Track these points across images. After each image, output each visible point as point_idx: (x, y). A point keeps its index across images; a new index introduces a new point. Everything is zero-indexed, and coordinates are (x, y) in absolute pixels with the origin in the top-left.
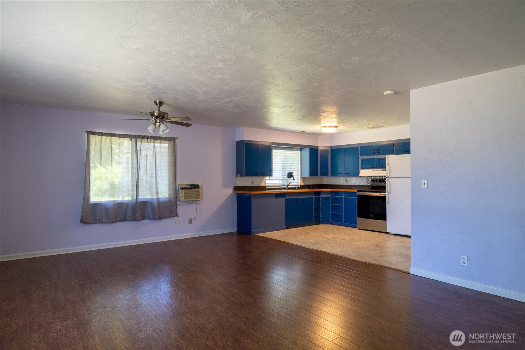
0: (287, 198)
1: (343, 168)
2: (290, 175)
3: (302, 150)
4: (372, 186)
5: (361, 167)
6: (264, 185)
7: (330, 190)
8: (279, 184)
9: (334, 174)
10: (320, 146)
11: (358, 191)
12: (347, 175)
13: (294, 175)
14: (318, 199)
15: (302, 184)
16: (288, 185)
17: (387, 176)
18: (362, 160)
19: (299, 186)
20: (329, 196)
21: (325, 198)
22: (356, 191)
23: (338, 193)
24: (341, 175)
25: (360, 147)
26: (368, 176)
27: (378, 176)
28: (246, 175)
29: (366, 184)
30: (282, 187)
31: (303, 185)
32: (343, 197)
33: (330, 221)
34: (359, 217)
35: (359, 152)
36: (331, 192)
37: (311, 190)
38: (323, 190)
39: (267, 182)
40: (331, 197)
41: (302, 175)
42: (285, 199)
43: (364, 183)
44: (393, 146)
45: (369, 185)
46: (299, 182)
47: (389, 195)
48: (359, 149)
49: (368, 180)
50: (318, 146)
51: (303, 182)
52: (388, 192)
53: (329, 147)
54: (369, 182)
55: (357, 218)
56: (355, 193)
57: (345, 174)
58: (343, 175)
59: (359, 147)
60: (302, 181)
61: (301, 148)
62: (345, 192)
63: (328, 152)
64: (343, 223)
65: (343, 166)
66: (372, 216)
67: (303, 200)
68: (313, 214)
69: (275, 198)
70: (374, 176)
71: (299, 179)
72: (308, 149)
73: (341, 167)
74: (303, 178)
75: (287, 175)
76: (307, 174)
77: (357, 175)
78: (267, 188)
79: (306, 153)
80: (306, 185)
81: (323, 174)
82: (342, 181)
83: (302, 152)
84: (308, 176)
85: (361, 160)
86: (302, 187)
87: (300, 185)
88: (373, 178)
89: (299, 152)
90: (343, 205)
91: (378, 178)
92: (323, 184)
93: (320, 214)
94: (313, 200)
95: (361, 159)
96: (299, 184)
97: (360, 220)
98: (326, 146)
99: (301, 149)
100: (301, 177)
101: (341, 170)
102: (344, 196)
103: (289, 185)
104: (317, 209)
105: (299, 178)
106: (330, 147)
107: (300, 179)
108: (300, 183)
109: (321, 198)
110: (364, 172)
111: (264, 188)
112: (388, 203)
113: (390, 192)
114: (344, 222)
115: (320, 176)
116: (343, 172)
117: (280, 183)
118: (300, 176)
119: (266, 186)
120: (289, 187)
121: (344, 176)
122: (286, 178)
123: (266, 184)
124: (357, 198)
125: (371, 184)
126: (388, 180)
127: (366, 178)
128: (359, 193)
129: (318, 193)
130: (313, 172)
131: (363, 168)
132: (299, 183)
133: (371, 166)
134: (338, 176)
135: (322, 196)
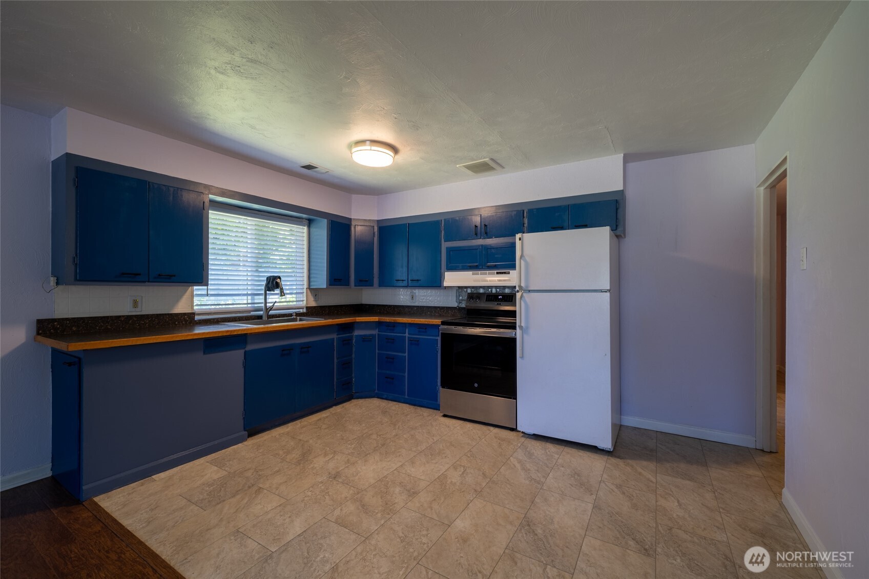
0: (250, 347)
1: (405, 269)
2: (273, 284)
3: (312, 225)
4: (468, 309)
5: (447, 265)
6: (190, 311)
7: (375, 319)
8: (246, 306)
9: (386, 282)
10: (354, 219)
11: (443, 323)
12: (415, 284)
13: (285, 283)
14: (346, 343)
15: (313, 304)
16: (268, 310)
17: (520, 286)
18: (450, 250)
19: (305, 310)
20: (375, 332)
21: (364, 339)
22: (437, 321)
23: (394, 326)
24: (400, 284)
25: (445, 220)
26: (459, 287)
27: (481, 287)
28: (76, 280)
29: (455, 305)
30: (253, 313)
31: (315, 307)
32: (407, 335)
33: (376, 391)
34: (443, 387)
35: (443, 232)
36: (379, 323)
37: (330, 321)
38: (359, 319)
39: (196, 301)
40: (378, 334)
41: (312, 284)
42: (245, 352)
43: (451, 301)
44: (523, 217)
45: (463, 305)
46: (305, 299)
47: (525, 336)
48: (443, 225)
49: (458, 297)
50: (351, 219)
51: (316, 300)
52: (521, 327)
53: (376, 223)
54: (462, 300)
55: (441, 388)
56: (437, 326)
57: (410, 282)
58: (405, 283)
59: (443, 221)
60: (311, 299)
61: (308, 217)
62: (411, 325)
63: (374, 233)
64: (406, 397)
65: (405, 263)
66: (476, 385)
67: (305, 348)
68: (335, 380)
69: (204, 353)
70: (473, 287)
71: (305, 294)
72: (326, 220)
73: (402, 267)
74: (314, 291)
75: (264, 283)
76: (322, 281)
77: (435, 282)
78: (197, 318)
79: (322, 232)
80: (321, 307)
81: (361, 281)
82: (402, 297)
83: (312, 229)
84: (325, 287)
85: (447, 251)
86: (311, 312)
87: (307, 308)
88: (469, 291)
89: (305, 229)
90: (406, 354)
91: (482, 291)
92: (363, 303)
93: (353, 375)
94: (335, 344)
95: (447, 248)
96: (304, 304)
97: (445, 395)
98: (369, 220)
99: (310, 223)
100: (309, 288)
101: (401, 273)
102: (409, 334)
103: (271, 309)
104: (346, 366)
105: (305, 291)
106: (378, 221)
107: (307, 293)
108: (307, 303)
109: (354, 337)
110: (452, 279)
111: (188, 320)
112: (522, 357)
113: (527, 328)
114: (408, 396)
115: (355, 286)
116: (405, 278)
117: (248, 304)
118: (305, 286)
119: (194, 314)
120: (271, 312)
121: (407, 286)
122: (263, 292)
123: (195, 308)
124: (439, 338)
125: (468, 304)
126: (522, 296)
127: (454, 292)
128: (445, 327)
129: (348, 328)
130: (337, 277)
131: (450, 269)
132: (305, 302)
133: (470, 264)
134: (394, 286)
135: (357, 333)
